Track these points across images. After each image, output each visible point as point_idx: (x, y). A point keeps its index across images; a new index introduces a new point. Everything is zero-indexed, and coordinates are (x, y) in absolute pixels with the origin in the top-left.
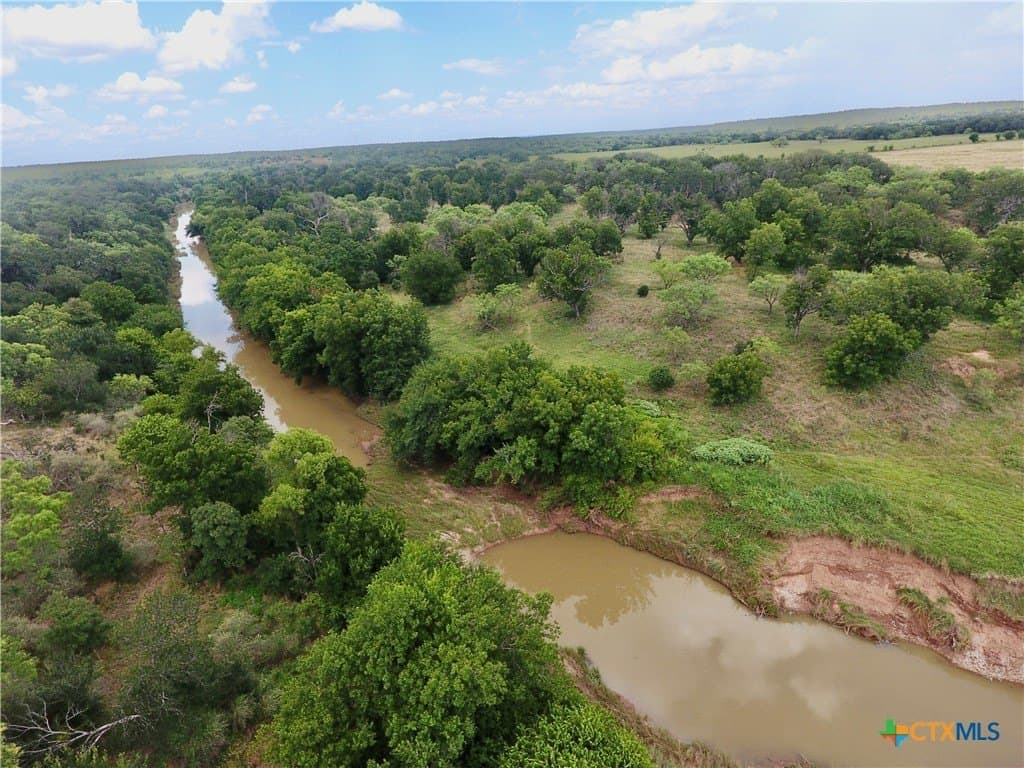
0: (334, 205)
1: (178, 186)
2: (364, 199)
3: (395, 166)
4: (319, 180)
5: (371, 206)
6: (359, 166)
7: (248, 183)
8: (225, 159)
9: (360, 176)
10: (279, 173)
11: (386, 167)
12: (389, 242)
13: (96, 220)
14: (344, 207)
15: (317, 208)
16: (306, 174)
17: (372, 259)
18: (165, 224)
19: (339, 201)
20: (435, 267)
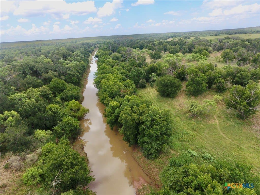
0: (133, 51)
1: (97, 44)
2: (142, 50)
3: (151, 40)
4: (130, 43)
5: (144, 52)
6: (141, 40)
7: (111, 44)
8: (109, 37)
9: (141, 43)
10: (120, 41)
11: (148, 40)
12: (150, 68)
13: (69, 54)
14: (136, 52)
15: (128, 52)
16: (127, 42)
17: (144, 75)
18: (90, 54)
19: (134, 50)
20: (171, 83)
